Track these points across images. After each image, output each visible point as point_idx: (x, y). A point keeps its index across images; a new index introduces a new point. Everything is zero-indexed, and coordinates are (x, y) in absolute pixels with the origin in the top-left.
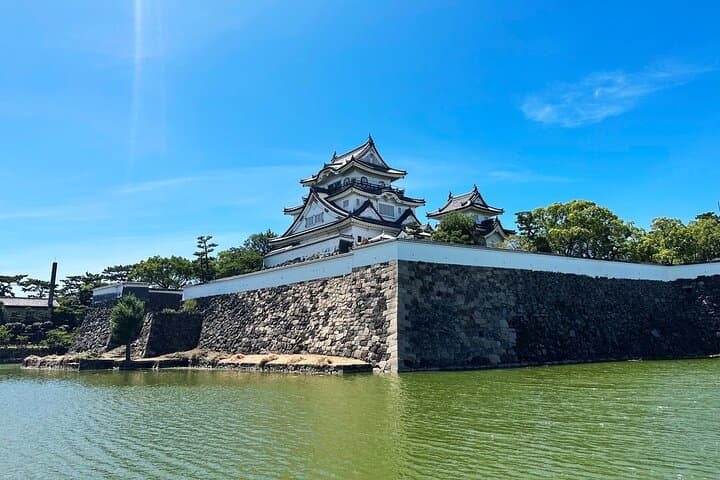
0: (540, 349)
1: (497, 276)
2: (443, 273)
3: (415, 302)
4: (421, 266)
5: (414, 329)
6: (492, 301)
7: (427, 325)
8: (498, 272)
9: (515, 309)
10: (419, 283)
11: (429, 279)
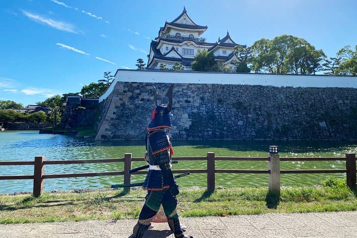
0: (208, 131)
1: (191, 88)
2: (148, 88)
3: (123, 105)
4: (133, 84)
5: (116, 119)
6: (181, 103)
7: (127, 117)
8: (193, 86)
9: (198, 108)
10: (130, 94)
11: (138, 91)
